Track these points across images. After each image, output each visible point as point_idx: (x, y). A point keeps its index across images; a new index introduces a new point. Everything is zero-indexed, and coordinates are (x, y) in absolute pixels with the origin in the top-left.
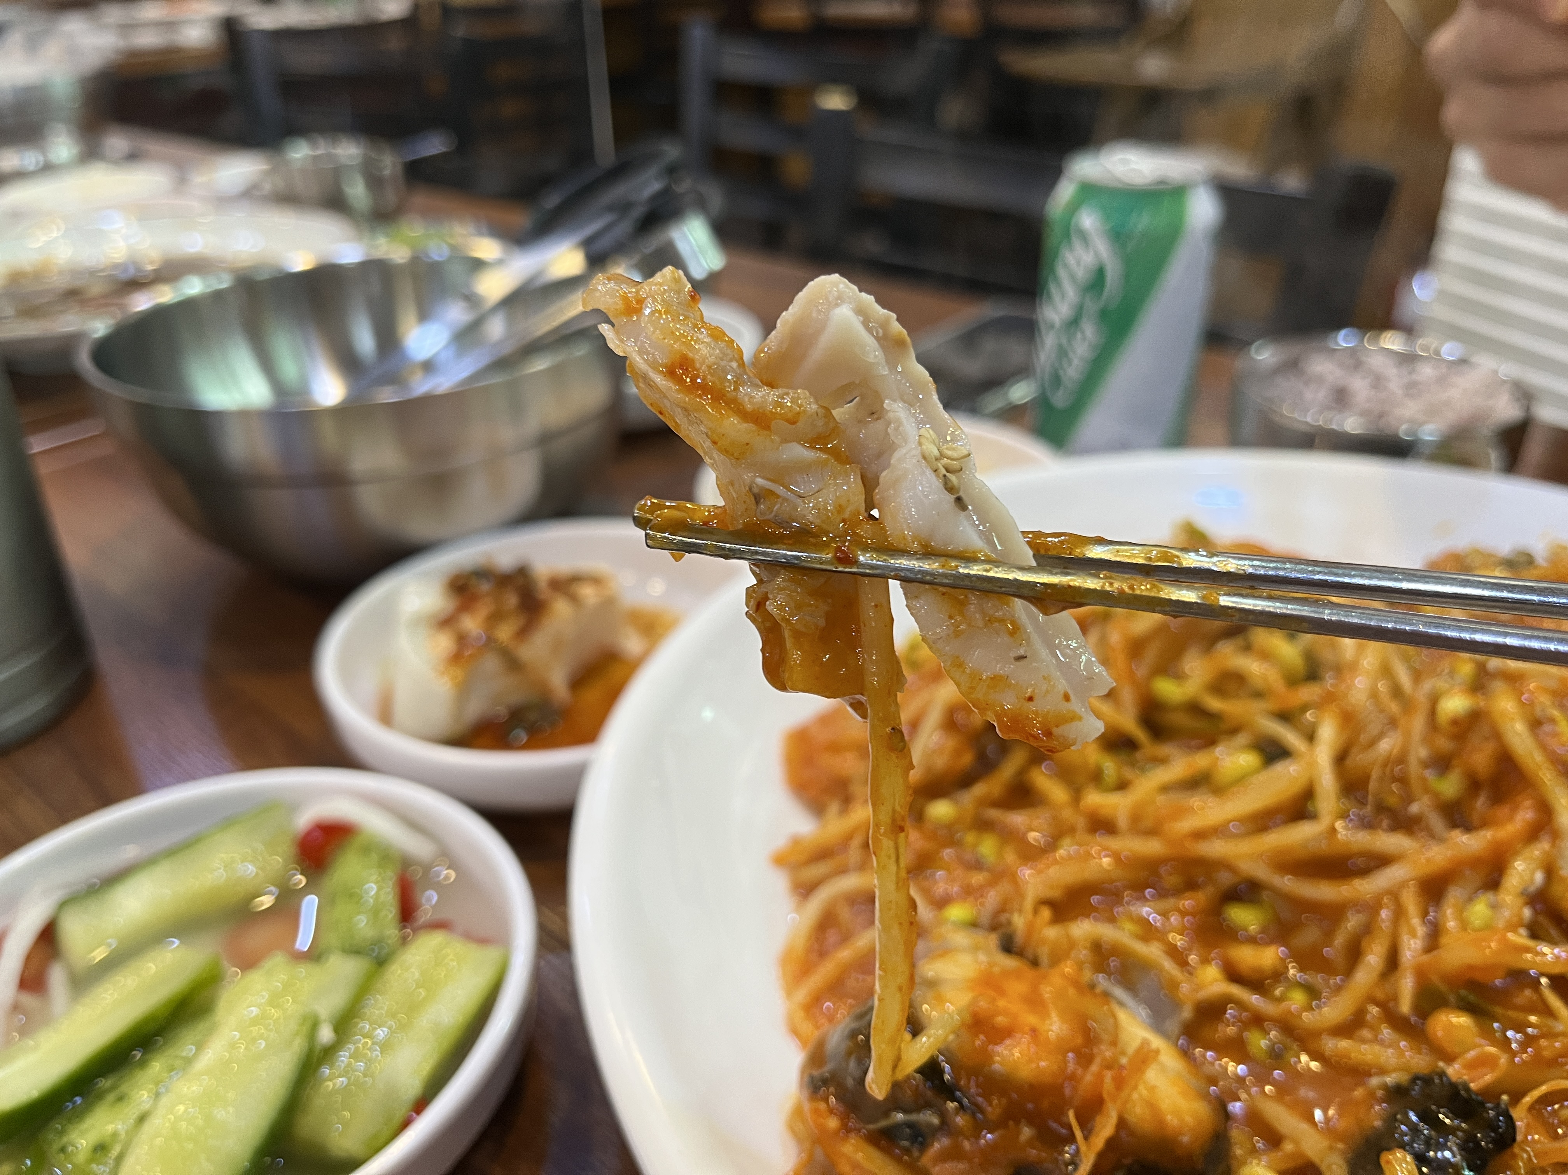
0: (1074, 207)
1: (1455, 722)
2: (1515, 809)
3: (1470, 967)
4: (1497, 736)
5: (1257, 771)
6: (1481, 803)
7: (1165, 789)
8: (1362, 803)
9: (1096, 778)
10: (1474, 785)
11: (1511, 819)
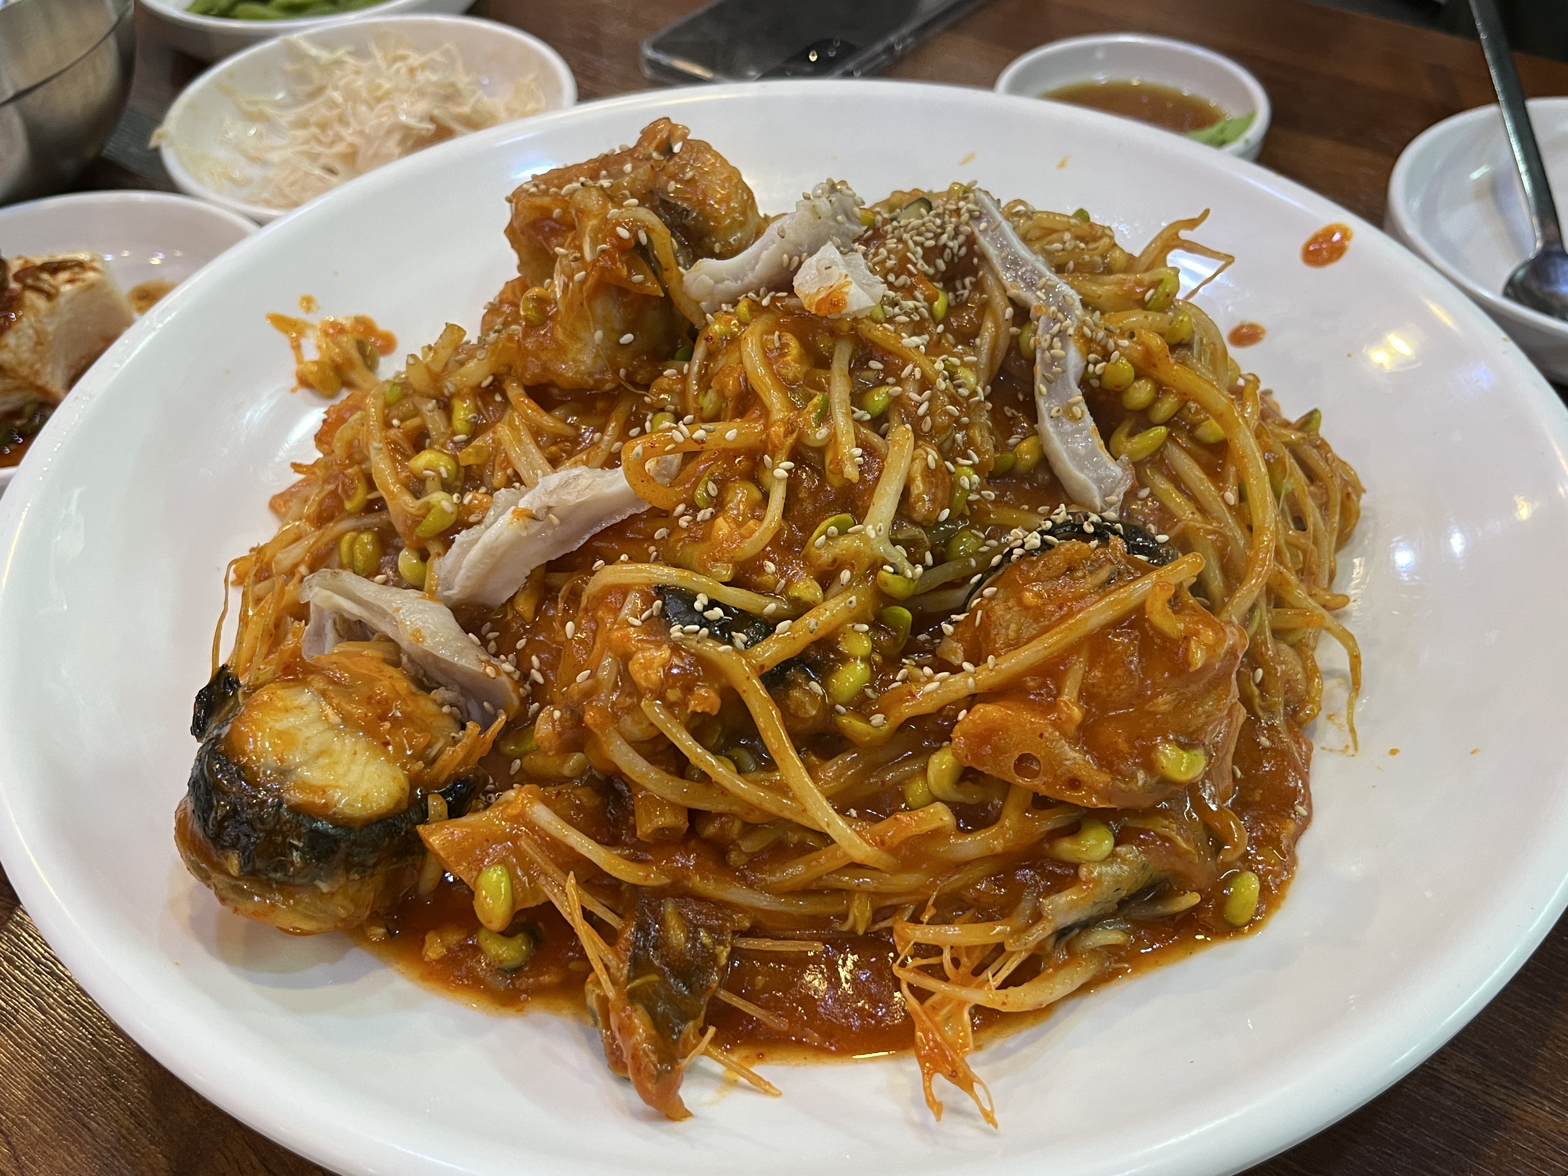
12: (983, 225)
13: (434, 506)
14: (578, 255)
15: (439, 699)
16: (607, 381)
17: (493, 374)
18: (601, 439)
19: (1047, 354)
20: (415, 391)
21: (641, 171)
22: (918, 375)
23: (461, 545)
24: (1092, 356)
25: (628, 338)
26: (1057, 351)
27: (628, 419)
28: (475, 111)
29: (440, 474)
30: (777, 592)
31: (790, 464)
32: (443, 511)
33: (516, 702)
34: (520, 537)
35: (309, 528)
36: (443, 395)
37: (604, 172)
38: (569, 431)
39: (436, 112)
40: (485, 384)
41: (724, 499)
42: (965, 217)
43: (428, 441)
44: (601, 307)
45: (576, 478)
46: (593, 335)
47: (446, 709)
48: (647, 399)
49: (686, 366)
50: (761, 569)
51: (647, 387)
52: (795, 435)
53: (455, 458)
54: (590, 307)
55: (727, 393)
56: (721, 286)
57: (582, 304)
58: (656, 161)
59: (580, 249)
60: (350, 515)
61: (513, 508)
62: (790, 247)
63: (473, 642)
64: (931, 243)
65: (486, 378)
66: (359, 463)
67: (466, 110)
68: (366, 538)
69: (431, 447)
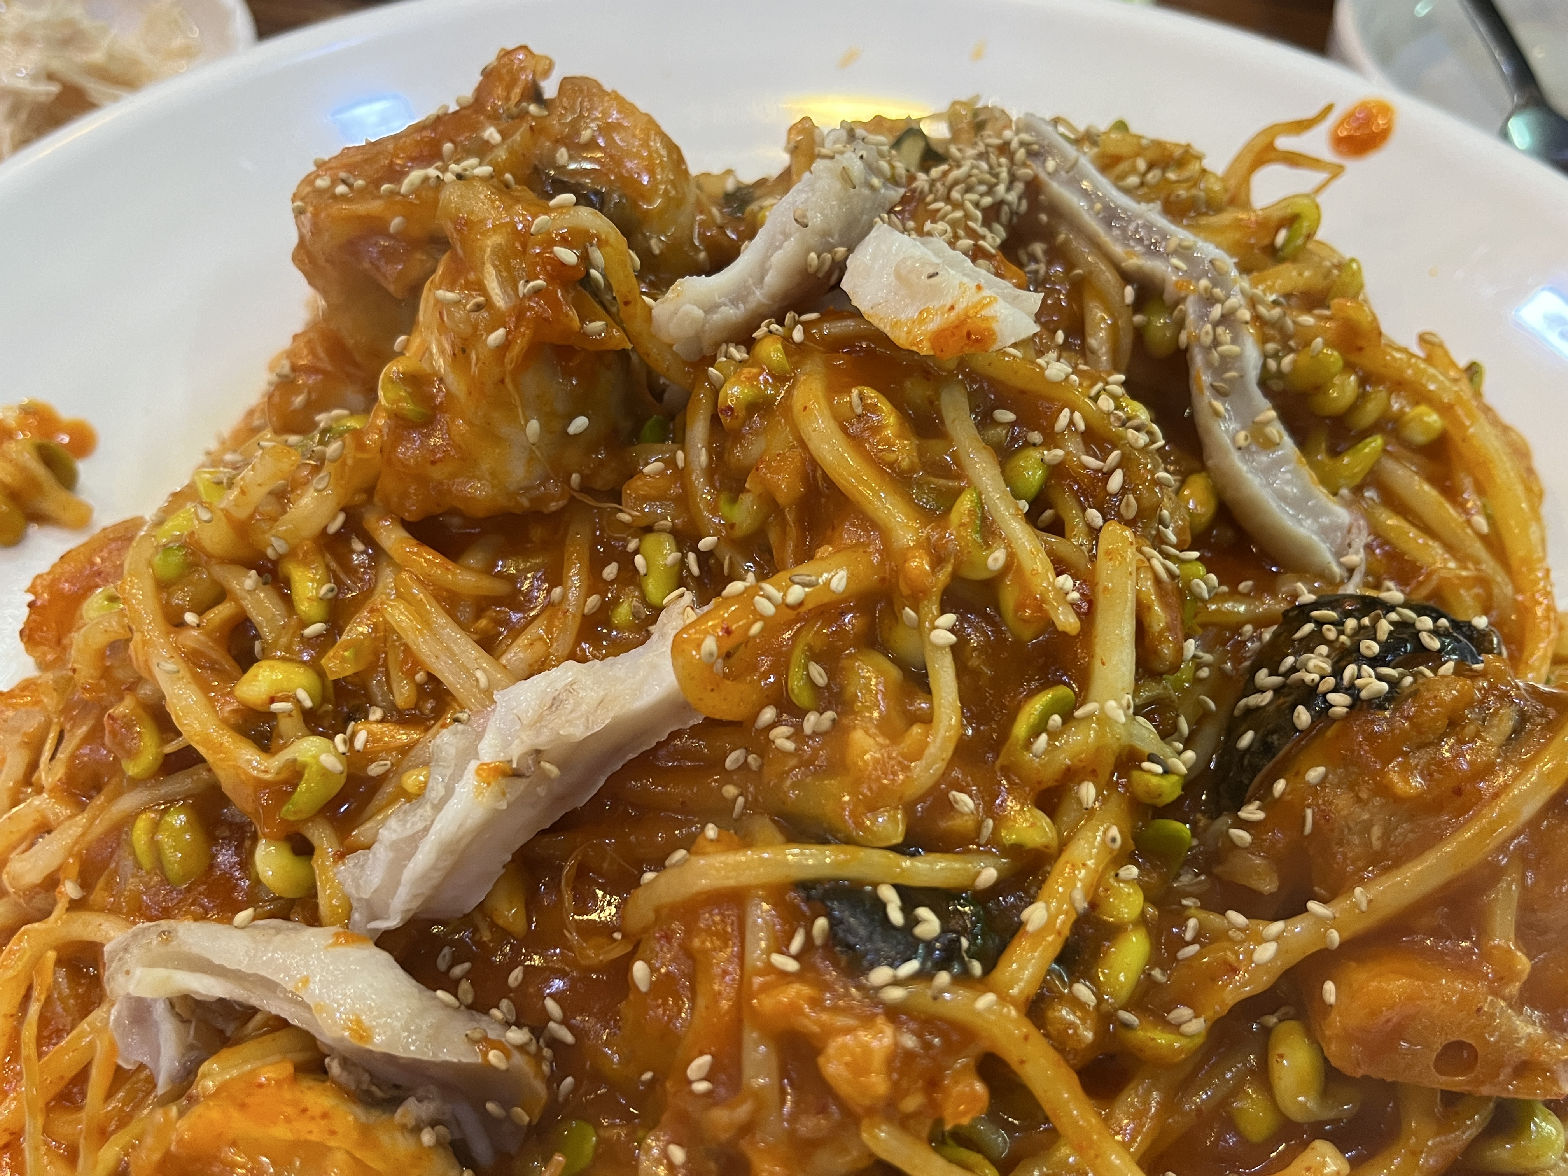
12: (1051, 164)
13: (304, 766)
14: (481, 299)
15: (411, 1122)
16: (553, 498)
17: (343, 510)
18: (564, 596)
19: (1215, 355)
20: (210, 556)
21: (517, 137)
22: (1082, 426)
23: (394, 846)
24: (1271, 347)
25: (580, 423)
26: (1227, 348)
27: (593, 551)
28: (111, 57)
29: (298, 702)
30: (983, 841)
31: (950, 618)
32: (325, 773)
33: (540, 1088)
34: (497, 811)
35: (62, 811)
36: (264, 556)
37: (448, 146)
38: (499, 588)
39: (57, 65)
40: (333, 528)
41: (842, 689)
42: (1021, 154)
43: (258, 645)
44: (532, 382)
45: (570, 689)
46: (523, 429)
47: (427, 1137)
48: (624, 517)
49: (680, 455)
50: (950, 807)
51: (615, 496)
52: (949, 568)
53: (314, 666)
54: (516, 386)
55: (781, 499)
56: (716, 317)
57: (502, 381)
58: (534, 118)
59: (481, 289)
60: (135, 783)
61: (473, 765)
62: (814, 240)
63: (446, 1005)
64: (987, 201)
65: (334, 518)
66: (132, 688)
67: (97, 57)
68: (178, 820)
69: (266, 654)
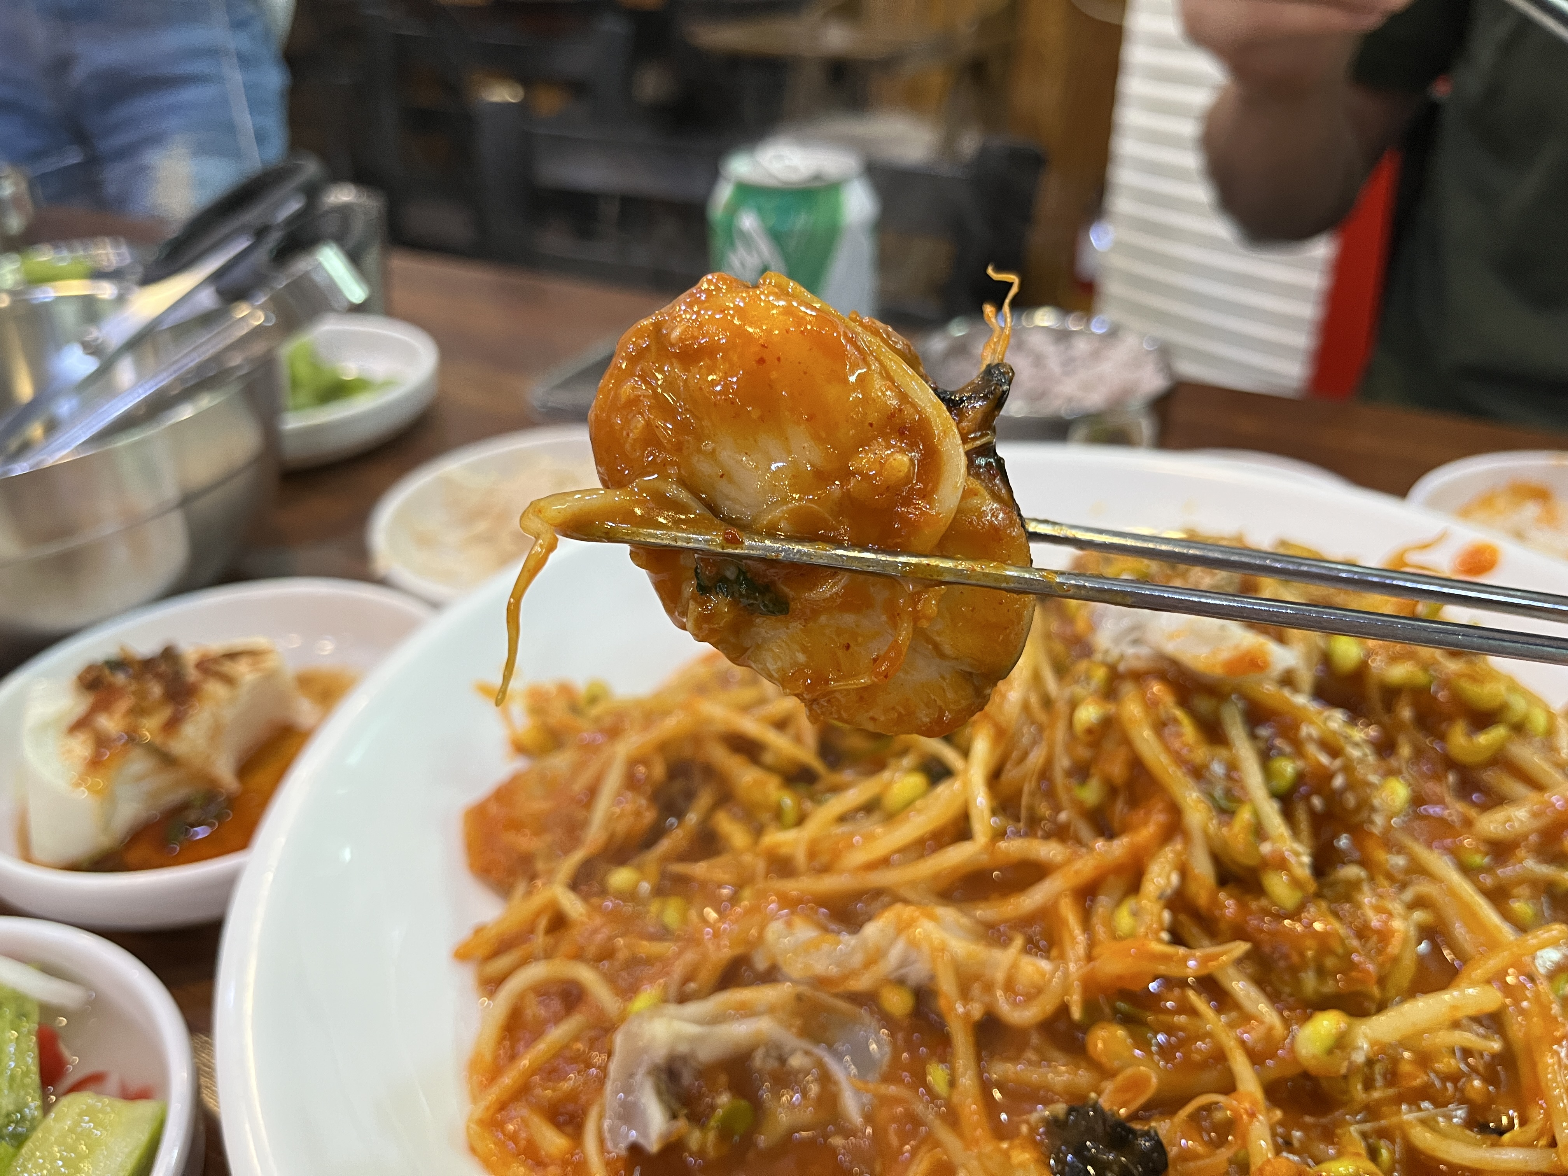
0: (733, 209)
1: (1089, 731)
2: (1148, 813)
3: (1120, 978)
4: (1126, 741)
5: (924, 794)
6: (1120, 806)
7: (842, 819)
8: (1018, 819)
9: (778, 814)
10: (1112, 791)
11: (1145, 823)
